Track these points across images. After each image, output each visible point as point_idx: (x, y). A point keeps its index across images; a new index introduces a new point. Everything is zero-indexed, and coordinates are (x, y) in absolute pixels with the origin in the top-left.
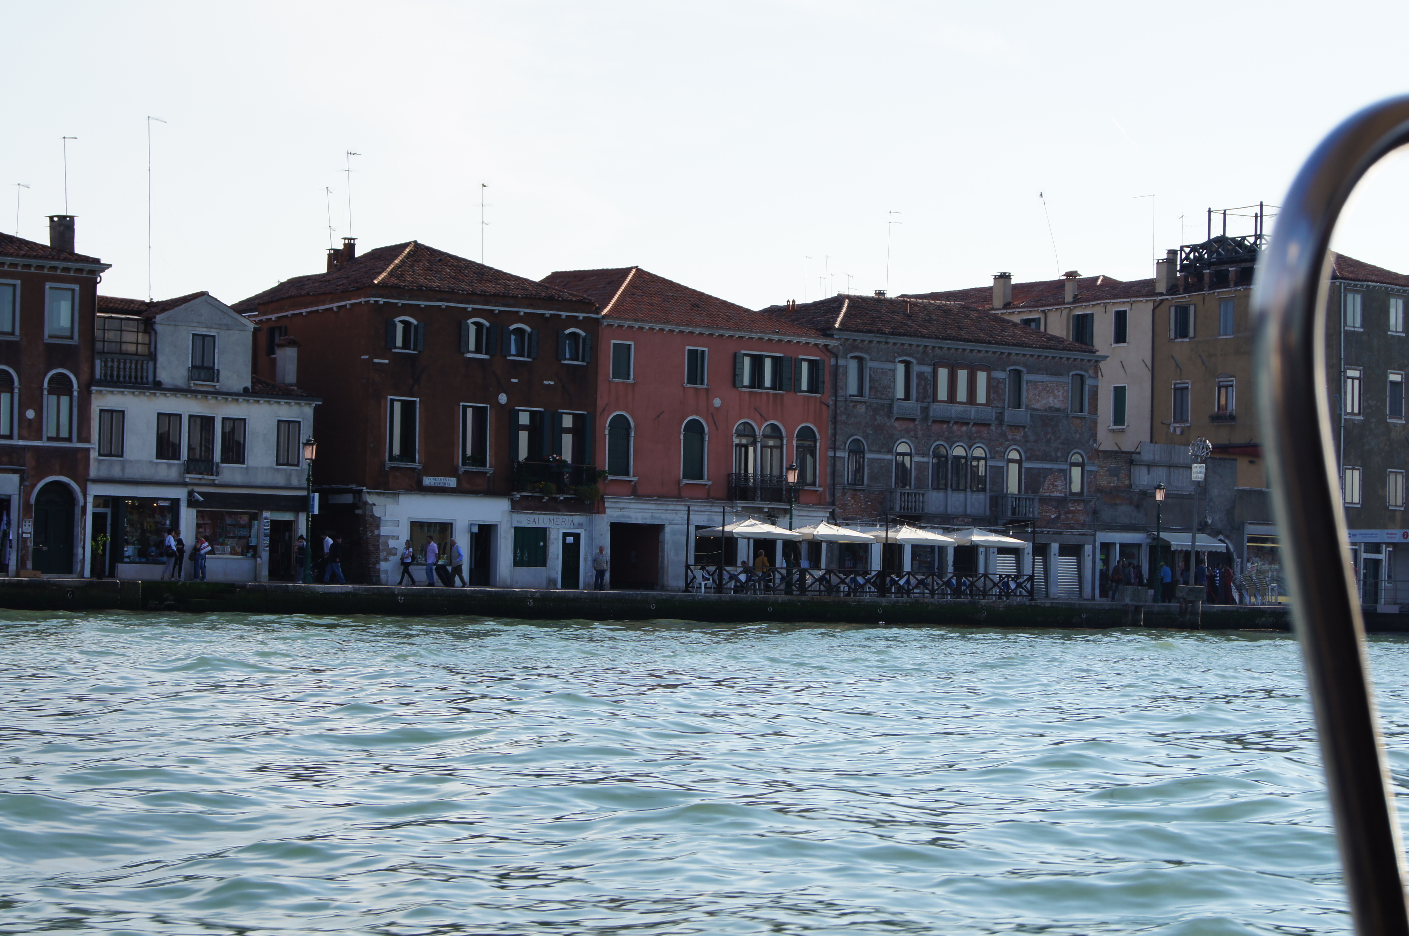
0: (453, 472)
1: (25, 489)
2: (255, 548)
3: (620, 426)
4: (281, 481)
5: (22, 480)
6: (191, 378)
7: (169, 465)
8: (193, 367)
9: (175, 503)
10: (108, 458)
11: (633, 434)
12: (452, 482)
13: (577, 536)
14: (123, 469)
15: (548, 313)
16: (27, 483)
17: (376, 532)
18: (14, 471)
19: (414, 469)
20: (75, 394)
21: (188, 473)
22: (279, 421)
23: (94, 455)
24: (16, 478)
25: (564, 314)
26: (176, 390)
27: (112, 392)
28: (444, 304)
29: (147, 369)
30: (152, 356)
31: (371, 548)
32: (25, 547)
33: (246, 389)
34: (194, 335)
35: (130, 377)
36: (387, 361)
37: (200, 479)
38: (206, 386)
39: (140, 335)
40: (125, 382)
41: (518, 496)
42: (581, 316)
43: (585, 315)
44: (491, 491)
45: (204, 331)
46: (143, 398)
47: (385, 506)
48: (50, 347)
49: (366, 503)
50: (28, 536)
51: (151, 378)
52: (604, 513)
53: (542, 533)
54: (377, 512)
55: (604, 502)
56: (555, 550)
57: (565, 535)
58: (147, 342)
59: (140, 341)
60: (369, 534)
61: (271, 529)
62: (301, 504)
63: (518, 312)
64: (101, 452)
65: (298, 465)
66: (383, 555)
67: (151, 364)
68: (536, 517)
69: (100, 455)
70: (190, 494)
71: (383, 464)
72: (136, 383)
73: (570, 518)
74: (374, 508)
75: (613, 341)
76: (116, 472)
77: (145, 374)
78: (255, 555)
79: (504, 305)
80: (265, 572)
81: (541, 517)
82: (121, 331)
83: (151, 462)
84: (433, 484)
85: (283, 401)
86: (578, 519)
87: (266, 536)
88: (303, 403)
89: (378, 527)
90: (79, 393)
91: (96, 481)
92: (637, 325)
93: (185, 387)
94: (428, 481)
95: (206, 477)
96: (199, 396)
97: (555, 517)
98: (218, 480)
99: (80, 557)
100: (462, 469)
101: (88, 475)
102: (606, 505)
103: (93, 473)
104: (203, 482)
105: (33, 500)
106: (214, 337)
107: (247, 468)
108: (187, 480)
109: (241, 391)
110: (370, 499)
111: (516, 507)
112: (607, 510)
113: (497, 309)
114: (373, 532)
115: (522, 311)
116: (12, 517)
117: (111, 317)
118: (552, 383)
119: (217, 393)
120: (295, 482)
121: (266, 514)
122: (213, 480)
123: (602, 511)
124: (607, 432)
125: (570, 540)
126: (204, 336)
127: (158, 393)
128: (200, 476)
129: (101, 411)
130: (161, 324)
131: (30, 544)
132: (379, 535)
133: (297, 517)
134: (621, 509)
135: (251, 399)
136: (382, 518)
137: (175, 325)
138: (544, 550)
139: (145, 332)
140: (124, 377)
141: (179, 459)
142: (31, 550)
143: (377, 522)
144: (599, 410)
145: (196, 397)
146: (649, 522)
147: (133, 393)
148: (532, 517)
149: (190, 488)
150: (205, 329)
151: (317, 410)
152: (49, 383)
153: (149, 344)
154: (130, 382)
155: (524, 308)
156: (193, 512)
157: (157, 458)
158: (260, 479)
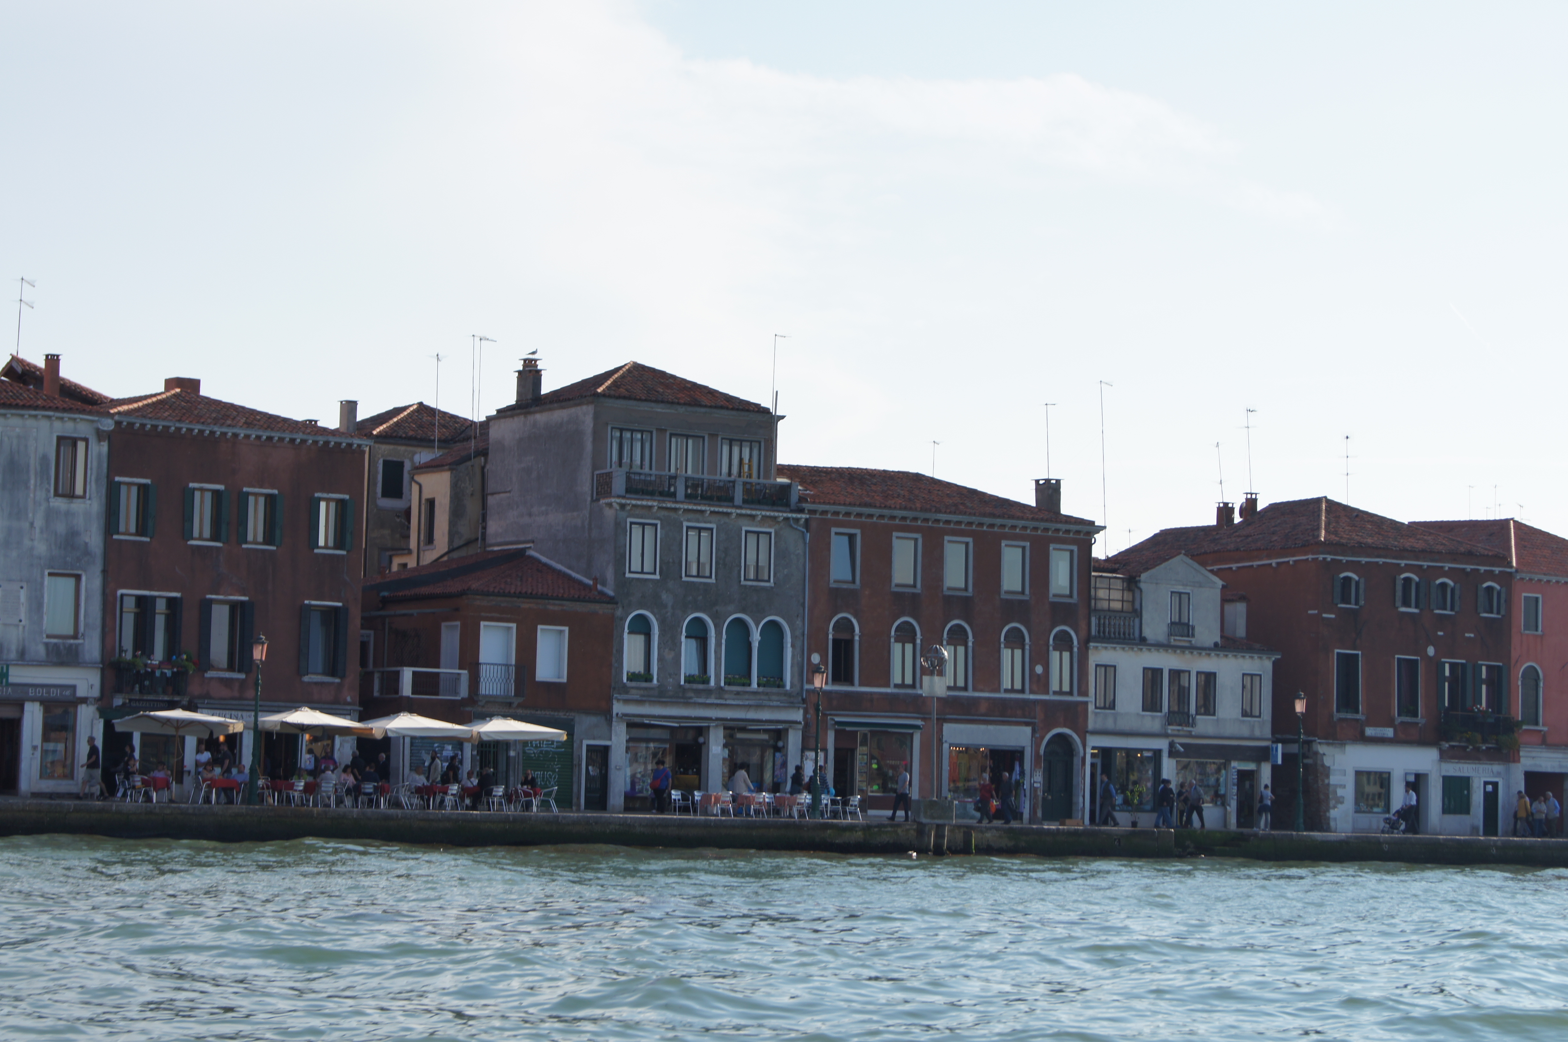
0: (1390, 723)
1: (1036, 741)
2: (1223, 797)
3: (1532, 676)
4: (1246, 732)
5: (1034, 731)
6: (1170, 634)
7: (1153, 717)
8: (1172, 623)
9: (1158, 753)
10: (1103, 711)
11: (1541, 684)
12: (1389, 732)
13: (1495, 785)
14: (1115, 722)
15: (1469, 567)
16: (1037, 735)
17: (1326, 781)
18: (1027, 724)
19: (1357, 720)
20: (1075, 650)
21: (1169, 724)
22: (1244, 675)
23: (1091, 707)
24: (1028, 730)
25: (1482, 569)
26: (1159, 646)
27: (1106, 648)
28: (1381, 560)
29: (1134, 626)
30: (1137, 613)
31: (1322, 797)
32: (1036, 796)
33: (1216, 644)
34: (1172, 592)
35: (1119, 634)
36: (1333, 616)
37: (1178, 730)
38: (1183, 641)
39: (1126, 593)
40: (1115, 638)
41: (1447, 745)
42: (1497, 570)
43: (1501, 569)
44: (1422, 742)
45: (1180, 589)
46: (1131, 653)
47: (1334, 756)
48: (1054, 605)
49: (1316, 753)
50: (1039, 785)
51: (1137, 634)
52: (1519, 761)
53: (1464, 783)
54: (1327, 762)
55: (1518, 751)
56: (1477, 798)
57: (1486, 783)
58: (1131, 599)
59: (1125, 598)
60: (1320, 783)
61: (1238, 779)
62: (1262, 754)
63: (1442, 567)
64: (1098, 705)
65: (1260, 716)
66: (1332, 803)
67: (1137, 621)
68: (1461, 766)
69: (1096, 708)
70: (1172, 745)
71: (1331, 716)
72: (1125, 639)
73: (1490, 767)
74: (1325, 758)
75: (1524, 594)
76: (1110, 725)
77: (1132, 631)
78: (1224, 804)
79: (1432, 561)
80: (1233, 820)
81: (1466, 766)
82: (1110, 589)
83: (1138, 714)
84: (1373, 734)
85: (1247, 655)
86: (1497, 767)
87: (1234, 785)
88: (1264, 657)
89: (1328, 776)
90: (1078, 649)
91: (1095, 733)
92: (1545, 578)
93: (1165, 642)
94: (1370, 731)
95: (1185, 728)
96: (1178, 651)
97: (1477, 766)
98: (1195, 731)
99: (1081, 805)
100: (1398, 720)
101: (1087, 726)
102: (1521, 754)
103: (1091, 726)
104: (1181, 733)
105: (1042, 752)
106: (1189, 594)
107: (1218, 720)
108: (1169, 731)
109: (1212, 645)
110: (1322, 749)
111: (1445, 756)
112: (1522, 760)
113: (1425, 564)
114: (1323, 781)
115: (1447, 566)
116: (1025, 768)
117: (1101, 577)
118: (1472, 635)
119: (1192, 648)
120: (1257, 733)
121: (1234, 764)
122: (1190, 732)
123: (1516, 760)
124: (1520, 683)
125: (1489, 788)
126: (1180, 594)
127: (1144, 648)
128: (1179, 728)
129: (1097, 666)
130: (1145, 582)
131: (1040, 793)
132: (1328, 784)
133: (1259, 766)
134: (1533, 758)
135: (1222, 654)
136: (1332, 768)
137: (1157, 584)
138: (1468, 798)
139: (1129, 589)
140: (1114, 633)
141: (1161, 711)
142: (1040, 798)
143: (1327, 772)
144: (1513, 661)
145: (1175, 652)
146: (1557, 770)
147: (1123, 649)
148: (1457, 766)
149: (1171, 739)
150: (1181, 587)
151: (1275, 664)
152: (1054, 639)
153: (1133, 602)
154: (1120, 638)
155: (1448, 562)
156: (1173, 762)
157: (1143, 710)
158: (1229, 730)
